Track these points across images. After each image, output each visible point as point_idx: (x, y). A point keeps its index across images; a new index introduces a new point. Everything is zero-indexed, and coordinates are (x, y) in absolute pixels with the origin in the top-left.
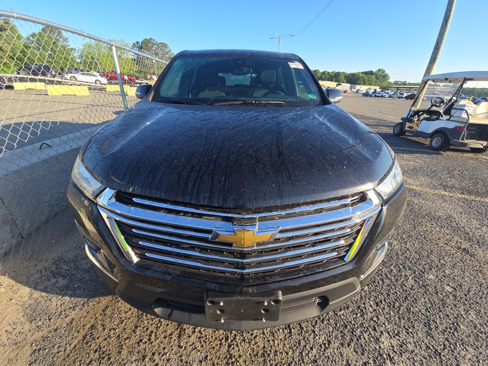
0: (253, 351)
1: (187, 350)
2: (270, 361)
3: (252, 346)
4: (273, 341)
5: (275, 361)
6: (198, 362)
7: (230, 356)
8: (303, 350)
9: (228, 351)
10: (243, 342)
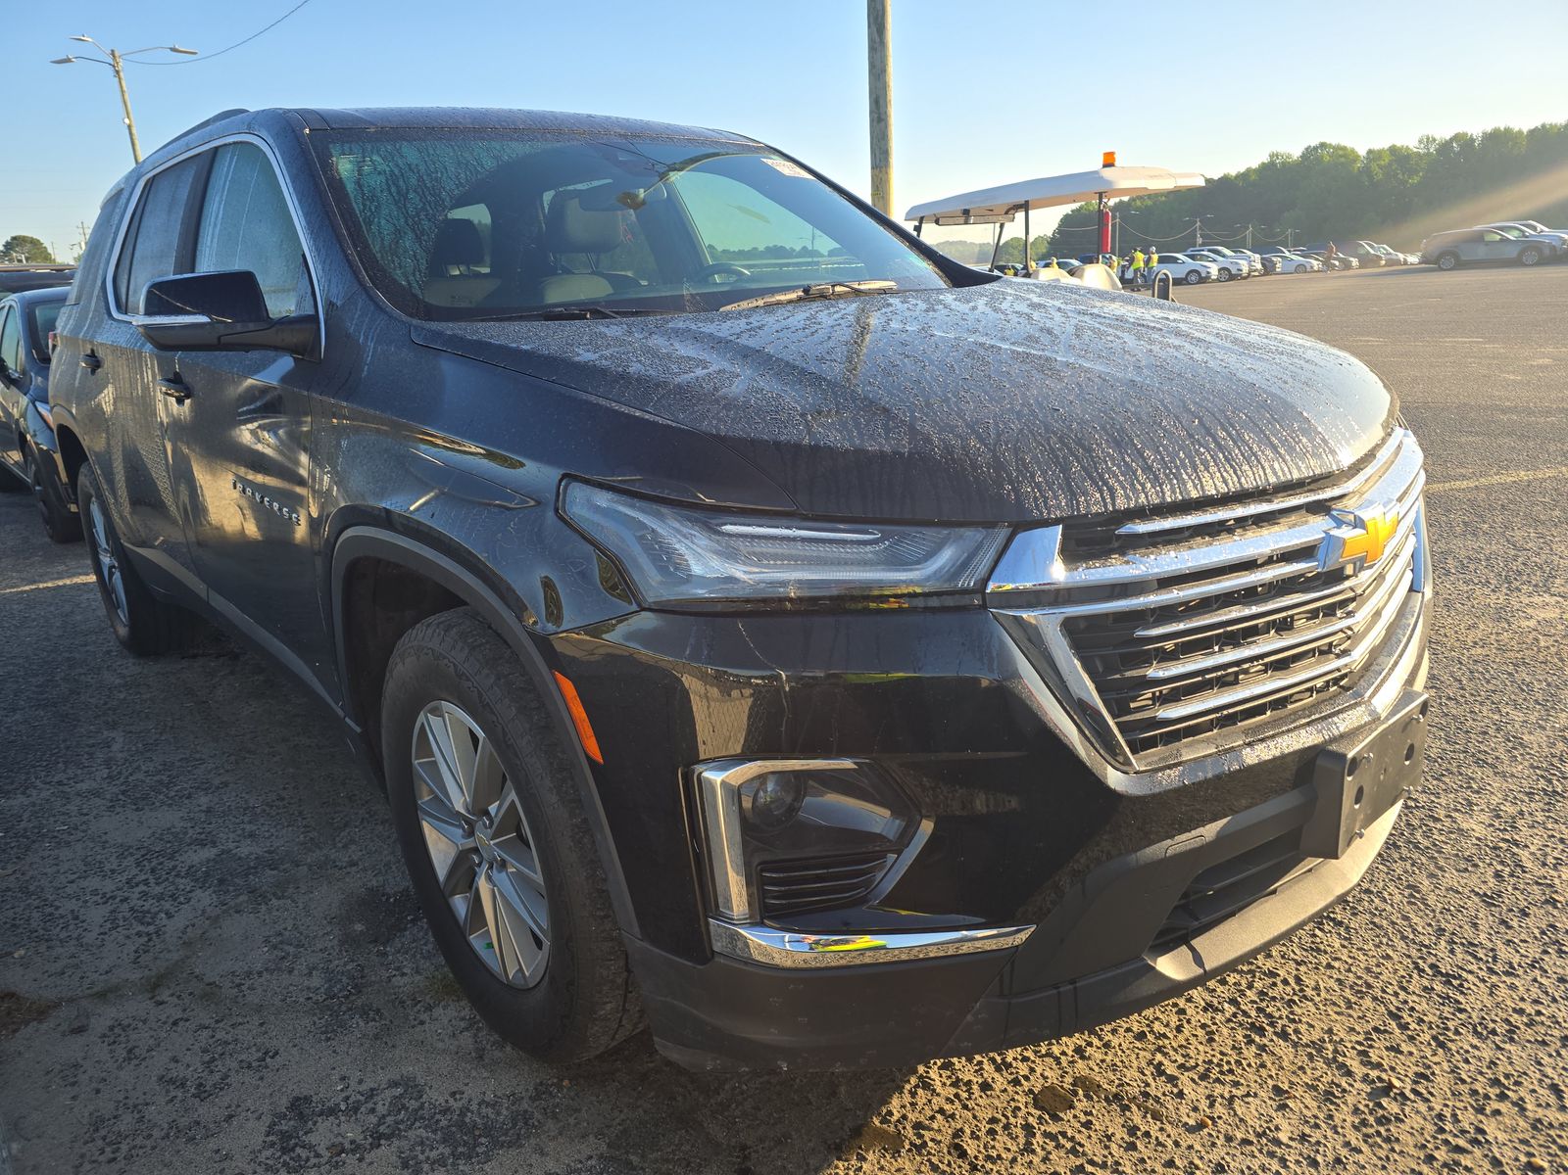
0: (1334, 1004)
1: (1220, 1118)
2: (1384, 991)
3: (1317, 999)
4: (1336, 959)
5: (1391, 984)
6: (1280, 1114)
7: (1314, 1048)
8: (1399, 931)
9: (1295, 1045)
10: (1295, 1008)
